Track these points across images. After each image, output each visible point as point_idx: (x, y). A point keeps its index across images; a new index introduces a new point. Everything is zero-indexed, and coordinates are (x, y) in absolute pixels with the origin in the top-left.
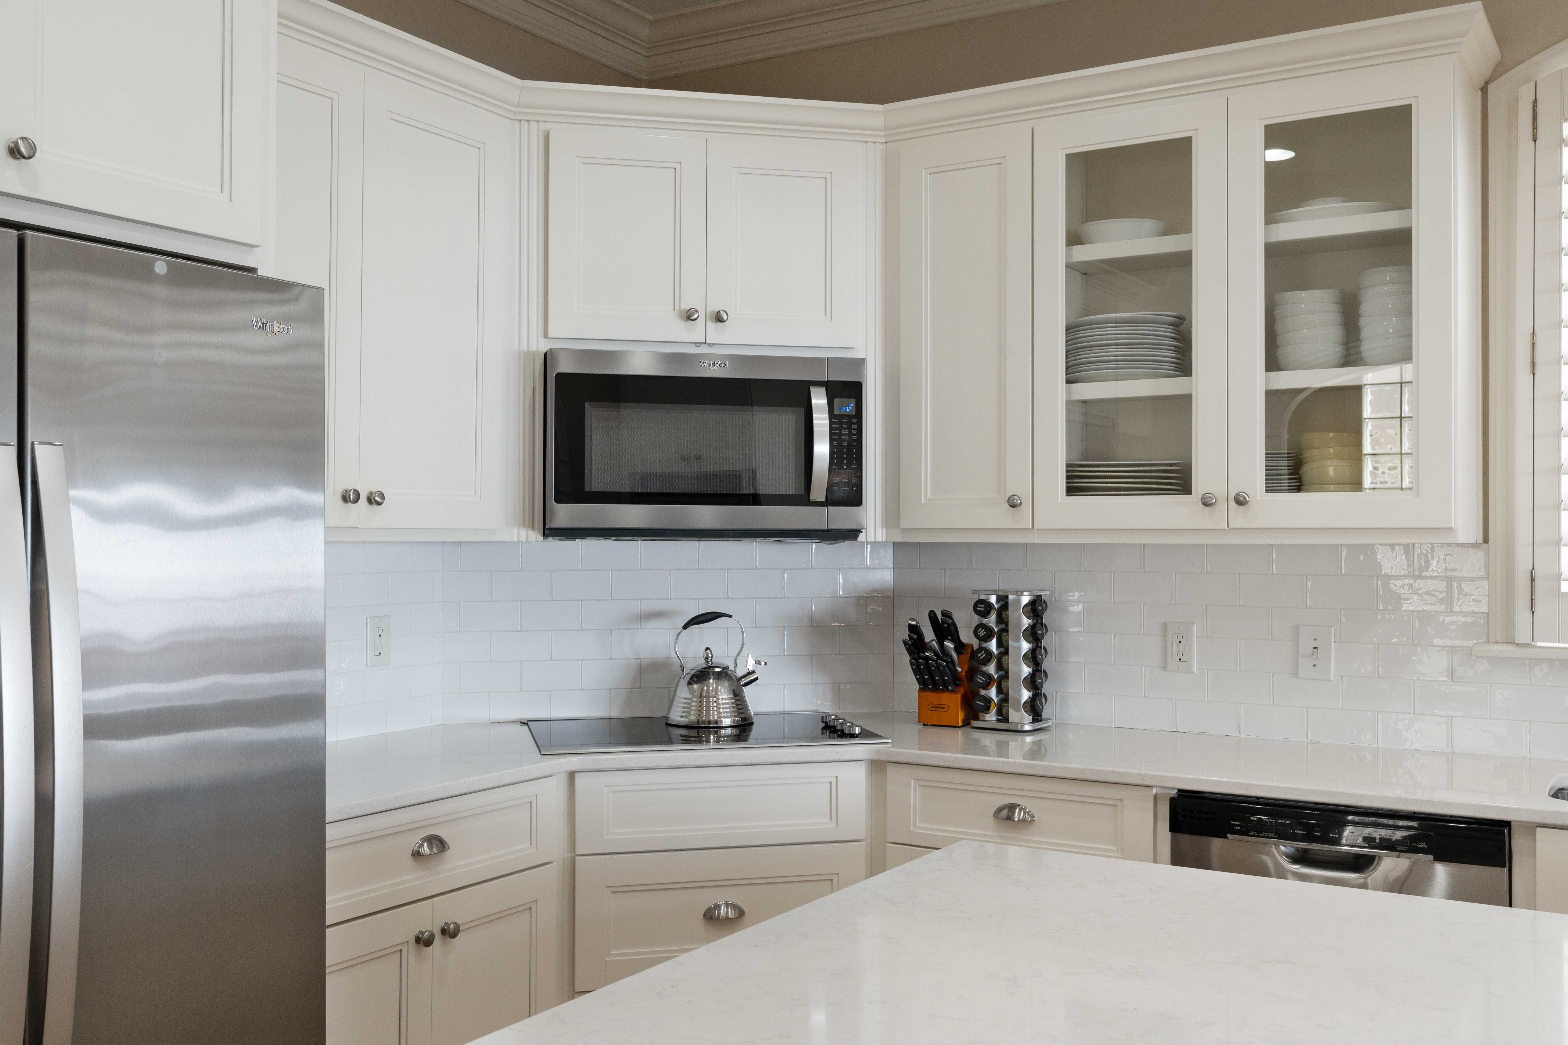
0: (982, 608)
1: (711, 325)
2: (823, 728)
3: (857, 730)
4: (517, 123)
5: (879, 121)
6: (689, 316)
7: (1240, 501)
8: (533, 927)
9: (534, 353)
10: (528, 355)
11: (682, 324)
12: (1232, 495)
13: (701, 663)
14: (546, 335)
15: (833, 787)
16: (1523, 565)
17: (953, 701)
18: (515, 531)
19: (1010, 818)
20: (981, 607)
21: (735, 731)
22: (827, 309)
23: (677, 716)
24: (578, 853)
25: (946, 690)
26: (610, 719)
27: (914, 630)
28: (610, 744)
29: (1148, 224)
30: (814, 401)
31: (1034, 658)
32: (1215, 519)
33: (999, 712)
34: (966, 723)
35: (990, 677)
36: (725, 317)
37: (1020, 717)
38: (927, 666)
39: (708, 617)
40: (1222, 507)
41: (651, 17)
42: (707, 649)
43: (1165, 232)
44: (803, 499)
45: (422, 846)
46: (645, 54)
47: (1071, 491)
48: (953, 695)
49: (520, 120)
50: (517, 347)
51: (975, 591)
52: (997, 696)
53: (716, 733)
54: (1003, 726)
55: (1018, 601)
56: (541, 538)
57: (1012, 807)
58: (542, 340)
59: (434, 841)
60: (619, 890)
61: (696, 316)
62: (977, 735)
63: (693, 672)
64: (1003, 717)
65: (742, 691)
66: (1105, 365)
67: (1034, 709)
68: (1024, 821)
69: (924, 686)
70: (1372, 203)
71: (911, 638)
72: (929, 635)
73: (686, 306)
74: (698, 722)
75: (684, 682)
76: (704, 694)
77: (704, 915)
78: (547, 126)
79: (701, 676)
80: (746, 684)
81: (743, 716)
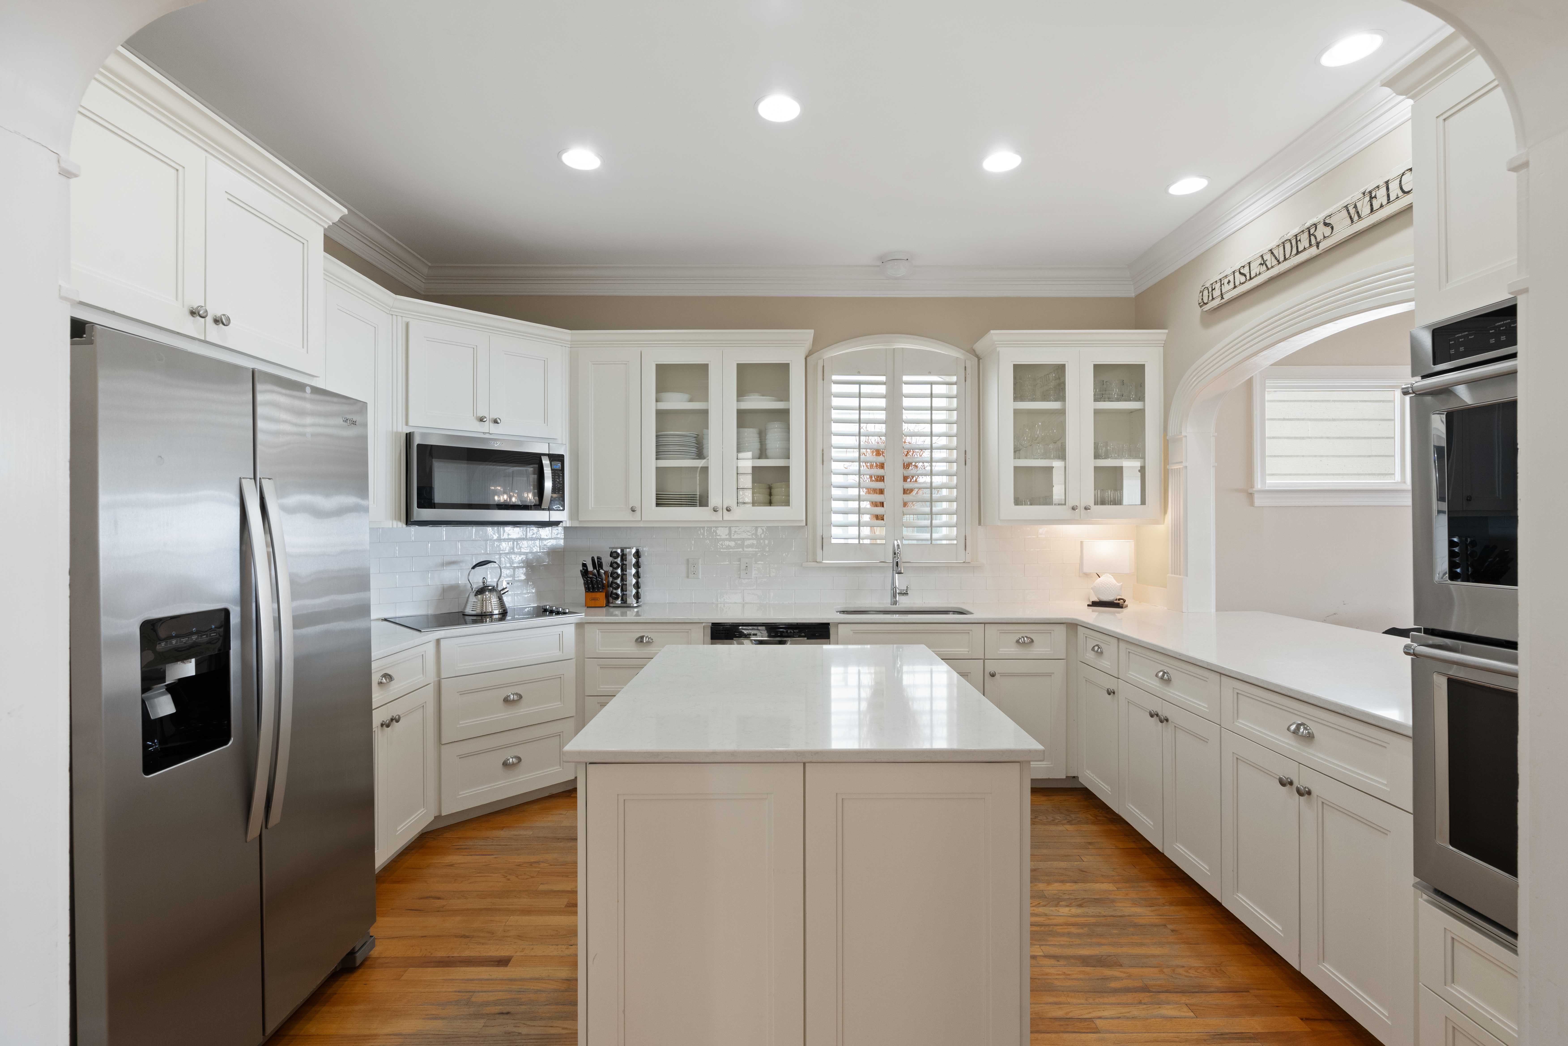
0: (613, 554)
1: (492, 425)
2: (543, 612)
3: (567, 611)
4: (391, 316)
5: (568, 338)
6: (481, 420)
7: (728, 510)
8: (425, 716)
9: (400, 433)
10: (397, 434)
11: (478, 423)
12: (725, 507)
13: (481, 585)
14: (407, 424)
15: (561, 636)
16: (819, 533)
17: (601, 596)
18: (391, 522)
19: (642, 642)
20: (615, 555)
21: (500, 616)
22: (545, 420)
23: (469, 610)
24: (442, 678)
25: (598, 591)
26: (427, 616)
27: (584, 565)
28: (433, 627)
29: (686, 396)
30: (543, 462)
31: (637, 575)
32: (717, 517)
33: (622, 600)
34: (608, 604)
35: (618, 585)
36: (499, 421)
37: (632, 601)
38: (592, 581)
39: (485, 563)
40: (720, 512)
41: (430, 264)
42: (484, 578)
43: (691, 400)
44: (538, 506)
45: (382, 679)
46: (424, 281)
47: (658, 505)
48: (602, 593)
49: (392, 315)
50: (391, 430)
51: (610, 548)
52: (621, 593)
53: (491, 617)
54: (625, 605)
55: (630, 552)
56: (404, 526)
57: (642, 637)
58: (405, 427)
59: (386, 676)
60: (462, 693)
61: (485, 420)
62: (612, 610)
63: (477, 590)
64: (624, 601)
65: (502, 597)
66: (669, 453)
67: (637, 596)
68: (648, 642)
69: (588, 589)
70: (774, 398)
71: (583, 569)
72: (590, 568)
73: (480, 415)
74: (482, 613)
75: (473, 594)
76: (484, 599)
77: (504, 700)
78: (408, 320)
79: (481, 591)
80: (503, 594)
81: (503, 609)
